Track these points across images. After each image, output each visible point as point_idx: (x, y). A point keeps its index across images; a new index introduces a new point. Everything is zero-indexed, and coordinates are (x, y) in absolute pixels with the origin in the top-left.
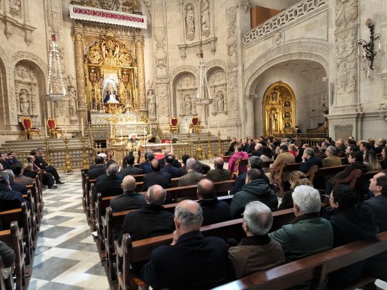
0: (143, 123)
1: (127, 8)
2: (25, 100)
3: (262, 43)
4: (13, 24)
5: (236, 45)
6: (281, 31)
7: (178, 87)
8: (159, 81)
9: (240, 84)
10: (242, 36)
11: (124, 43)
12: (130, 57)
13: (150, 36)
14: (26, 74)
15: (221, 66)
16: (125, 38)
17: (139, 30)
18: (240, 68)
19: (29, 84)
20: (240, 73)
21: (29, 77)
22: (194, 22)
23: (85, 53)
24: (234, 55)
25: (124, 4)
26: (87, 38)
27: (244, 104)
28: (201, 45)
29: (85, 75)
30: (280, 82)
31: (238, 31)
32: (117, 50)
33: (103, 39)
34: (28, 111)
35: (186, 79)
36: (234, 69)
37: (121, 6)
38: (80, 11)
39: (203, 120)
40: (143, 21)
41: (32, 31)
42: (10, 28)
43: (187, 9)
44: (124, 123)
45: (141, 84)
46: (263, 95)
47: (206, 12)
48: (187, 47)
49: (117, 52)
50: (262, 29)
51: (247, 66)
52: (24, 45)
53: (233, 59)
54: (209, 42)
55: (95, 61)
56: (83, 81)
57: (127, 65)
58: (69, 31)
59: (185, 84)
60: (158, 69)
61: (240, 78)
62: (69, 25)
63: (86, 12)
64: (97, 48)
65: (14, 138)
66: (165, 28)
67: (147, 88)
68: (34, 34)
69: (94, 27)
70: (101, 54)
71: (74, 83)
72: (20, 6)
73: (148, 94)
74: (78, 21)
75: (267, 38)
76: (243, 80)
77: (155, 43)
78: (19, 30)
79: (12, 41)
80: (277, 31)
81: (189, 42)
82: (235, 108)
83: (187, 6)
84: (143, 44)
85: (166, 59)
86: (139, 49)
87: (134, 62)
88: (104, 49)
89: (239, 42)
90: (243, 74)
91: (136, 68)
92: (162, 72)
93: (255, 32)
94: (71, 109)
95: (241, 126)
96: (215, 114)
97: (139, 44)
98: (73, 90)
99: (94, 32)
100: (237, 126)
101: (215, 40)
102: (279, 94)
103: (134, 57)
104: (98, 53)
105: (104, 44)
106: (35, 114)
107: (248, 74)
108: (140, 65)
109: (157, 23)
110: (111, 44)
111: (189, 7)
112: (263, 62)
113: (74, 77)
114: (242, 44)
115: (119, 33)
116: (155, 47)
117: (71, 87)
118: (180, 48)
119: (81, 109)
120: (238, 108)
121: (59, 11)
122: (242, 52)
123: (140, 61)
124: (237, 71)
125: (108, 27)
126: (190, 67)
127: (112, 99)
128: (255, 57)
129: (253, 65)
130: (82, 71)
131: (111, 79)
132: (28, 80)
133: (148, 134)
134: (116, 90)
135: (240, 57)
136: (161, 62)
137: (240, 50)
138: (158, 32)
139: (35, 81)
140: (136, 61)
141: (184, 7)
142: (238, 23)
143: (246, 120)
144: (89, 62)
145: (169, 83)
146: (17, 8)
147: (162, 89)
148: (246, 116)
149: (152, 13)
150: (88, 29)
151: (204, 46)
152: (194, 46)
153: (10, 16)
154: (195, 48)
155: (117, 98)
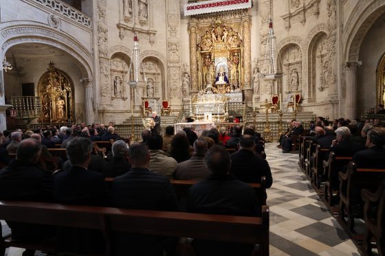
2: (151, 87)
5: (335, 1)
7: (285, 62)
8: (263, 58)
9: (338, 50)
11: (232, 26)
12: (238, 39)
14: (152, 67)
15: (324, 31)
16: (233, 21)
17: (246, 10)
18: (338, 30)
19: (154, 74)
20: (338, 36)
21: (154, 68)
24: (333, 14)
26: (201, 29)
27: (343, 74)
28: (305, 10)
29: (197, 61)
32: (226, 34)
33: (213, 27)
34: (153, 94)
35: (293, 51)
36: (333, 32)
39: (306, 97)
40: (247, 1)
41: (155, 34)
42: (138, 35)
45: (246, 63)
48: (291, 16)
49: (224, 36)
51: (345, 24)
52: (149, 45)
53: (332, 20)
54: (312, 5)
56: (194, 67)
57: (234, 46)
58: (186, 27)
59: (291, 57)
60: (263, 46)
61: (338, 42)
62: (186, 21)
63: (196, 7)
64: (209, 36)
65: (137, 115)
67: (253, 65)
68: (156, 35)
69: (206, 18)
71: (188, 70)
72: (147, 17)
73: (254, 72)
74: (192, 17)
76: (341, 44)
77: (260, 19)
78: (145, 35)
81: (293, 11)
82: (332, 81)
84: (250, 24)
86: (246, 29)
87: (241, 43)
90: (341, 37)
91: (242, 48)
92: (265, 48)
94: (184, 91)
97: (246, 24)
98: (187, 75)
99: (205, 23)
103: (241, 38)
104: (209, 40)
105: (214, 31)
106: (157, 97)
107: (346, 36)
108: (246, 45)
110: (219, 30)
112: (356, 17)
113: (189, 65)
115: (228, 18)
116: (260, 24)
117: (185, 73)
118: (284, 19)
119: (192, 91)
120: (335, 81)
121: (178, 12)
123: (246, 40)
124: (335, 35)
125: (217, 15)
126: (294, 38)
127: (221, 80)
128: (350, 12)
129: (349, 24)
130: (194, 58)
131: (221, 62)
132: (154, 71)
134: (227, 71)
135: (338, 16)
136: (265, 38)
137: (338, 8)
138: (263, 8)
139: (159, 71)
140: (242, 41)
143: (344, 96)
146: (145, 19)
147: (265, 66)
148: (344, 89)
150: (202, 21)
151: (309, 11)
152: (299, 13)
153: (138, 26)
154: (299, 15)
155: (226, 79)
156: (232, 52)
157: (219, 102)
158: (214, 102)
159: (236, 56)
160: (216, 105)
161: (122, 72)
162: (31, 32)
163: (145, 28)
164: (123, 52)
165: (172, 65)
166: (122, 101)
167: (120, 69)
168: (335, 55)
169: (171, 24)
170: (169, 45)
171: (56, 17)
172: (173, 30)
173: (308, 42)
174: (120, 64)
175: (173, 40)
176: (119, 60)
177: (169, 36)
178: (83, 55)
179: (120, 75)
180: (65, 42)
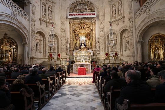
0: (88, 55)
1: (90, 10)
3: (142, 16)
4: (49, 23)
5: (132, 18)
6: (149, 8)
7: (110, 39)
8: (101, 37)
9: (134, 36)
10: (135, 14)
11: (88, 24)
12: (90, 29)
13: (98, 20)
14: (53, 38)
15: (127, 28)
16: (88, 22)
17: (94, 18)
18: (134, 28)
20: (134, 31)
22: (115, 11)
23: (73, 29)
24: (131, 22)
25: (88, 9)
26: (75, 24)
27: (137, 45)
28: (118, 20)
29: (73, 37)
30: (159, 34)
31: (133, 12)
32: (85, 27)
33: (80, 24)
34: (53, 51)
36: (132, 29)
37: (88, 10)
38: (72, 15)
39: (119, 53)
40: (95, 14)
42: (48, 24)
45: (94, 39)
46: (148, 40)
47: (120, 6)
48: (112, 22)
49: (85, 28)
50: (142, 9)
51: (137, 27)
53: (131, 25)
54: (122, 18)
55: (77, 32)
56: (72, 39)
57: (89, 32)
58: (68, 22)
60: (101, 33)
61: (134, 33)
62: (68, 20)
64: (78, 27)
65: (46, 60)
66: (104, 16)
67: (97, 40)
68: (56, 25)
69: (77, 19)
70: (79, 29)
71: (69, 41)
73: (97, 43)
74: (71, 18)
75: (144, 12)
76: (135, 34)
77: (100, 22)
79: (48, 28)
80: (148, 8)
81: (113, 20)
82: (132, 48)
83: (113, 5)
84: (95, 23)
85: (104, 28)
86: (94, 26)
88: (80, 27)
89: (133, 16)
90: (135, 31)
91: (92, 33)
92: (102, 33)
93: (140, 11)
95: (135, 56)
96: (126, 51)
97: (94, 24)
98: (68, 43)
99: (77, 22)
100: (133, 56)
101: (124, 17)
102: (159, 39)
103: (91, 29)
104: (78, 29)
106: (55, 52)
107: (138, 31)
108: (94, 32)
109: (101, 14)
110: (83, 25)
111: (114, 5)
112: (143, 24)
113: (69, 38)
115: (86, 20)
116: (100, 24)
117: (68, 42)
119: (71, 50)
120: (133, 48)
121: (65, 16)
123: (94, 30)
124: (133, 30)
125: (82, 19)
126: (114, 30)
127: (83, 46)
128: (140, 22)
129: (139, 26)
130: (72, 36)
131: (83, 38)
134: (85, 42)
135: (134, 24)
136: (102, 29)
137: (134, 20)
138: (101, 18)
139: (56, 41)
140: (92, 30)
141: (112, 5)
142: (133, 8)
143: (137, 53)
144: (75, 32)
145: (105, 38)
146: (51, 17)
147: (102, 41)
148: (137, 51)
149: (99, 11)
150: (75, 21)
151: (120, 20)
152: (116, 21)
153: (48, 20)
154: (116, 22)
155: (85, 45)
156: (87, 34)
157: (87, 55)
158: (85, 54)
159: (89, 36)
160: (86, 56)
161: (40, 40)
162: (4, 18)
163: (51, 21)
164: (41, 31)
165: (62, 38)
166: (39, 54)
167: (39, 39)
168: (133, 38)
169: (62, 21)
170: (61, 29)
171: (15, 12)
172: (63, 23)
173: (119, 32)
174: (39, 36)
175: (63, 27)
176: (39, 34)
177: (61, 26)
178: (25, 31)
179: (39, 41)
180: (18, 24)
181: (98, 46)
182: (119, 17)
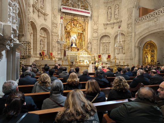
1: (83, 8)
2: (42, 44)
3: (146, 23)
4: (41, 13)
5: (132, 24)
6: (158, 18)
7: (102, 42)
8: (94, 39)
10: (135, 20)
11: (80, 22)
13: (91, 20)
14: (43, 33)
15: (123, 33)
16: (81, 20)
17: (87, 17)
19: (44, 37)
21: (44, 34)
22: (111, 14)
23: (65, 26)
25: (81, 6)
26: (66, 20)
27: (135, 50)
30: (151, 41)
31: (133, 18)
33: (73, 20)
35: (105, 38)
36: (130, 34)
37: (80, 7)
38: (65, 8)
39: (112, 56)
40: (89, 13)
41: (47, 16)
43: (108, 9)
44: (82, 55)
45: (86, 39)
46: (143, 46)
47: (117, 10)
48: (107, 24)
49: (77, 26)
50: (146, 17)
51: (137, 33)
52: (44, 21)
53: (130, 30)
54: (118, 23)
55: (68, 29)
57: (81, 31)
59: (105, 40)
61: (133, 39)
62: (60, 14)
63: (67, 9)
64: (70, 24)
66: (98, 16)
69: (69, 15)
70: (71, 26)
72: (44, 5)
73: (89, 44)
74: (63, 12)
75: (149, 21)
76: (135, 39)
77: (93, 22)
78: (43, 15)
79: (40, 19)
80: (156, 18)
81: (108, 23)
82: (130, 52)
83: (108, 7)
84: (88, 23)
85: (97, 29)
86: (86, 25)
87: (84, 30)
88: (72, 24)
90: (135, 37)
91: (84, 33)
92: (95, 35)
93: (143, 19)
94: (58, 48)
95: (132, 59)
96: (118, 54)
97: (86, 23)
99: (69, 17)
100: (131, 59)
101: (121, 21)
103: (84, 28)
105: (73, 22)
106: (45, 50)
107: (138, 37)
108: (86, 32)
109: (95, 14)
110: (75, 22)
111: (109, 8)
112: (147, 31)
114: (135, 23)
115: (79, 18)
116: (93, 24)
118: (104, 25)
119: (62, 49)
121: (57, 8)
122: (135, 26)
124: (132, 35)
126: (108, 33)
127: (74, 45)
128: (142, 29)
129: (141, 33)
131: (74, 37)
132: (43, 36)
133: (92, 60)
135: (133, 29)
136: (95, 31)
137: (133, 26)
138: (95, 18)
139: (46, 36)
140: (85, 30)
141: (107, 8)
142: (133, 15)
143: (135, 57)
144: (66, 30)
145: (98, 40)
147: (95, 42)
148: (135, 55)
149: (93, 10)
150: (67, 16)
151: (115, 24)
152: (111, 24)
153: (40, 9)
154: (111, 25)
155: (76, 45)
163: (43, 11)
164: (33, 21)
165: (54, 34)
168: (132, 42)
169: (54, 13)
170: (53, 23)
172: (55, 17)
175: (55, 21)
177: (53, 19)
181: (90, 47)
182: (115, 21)
